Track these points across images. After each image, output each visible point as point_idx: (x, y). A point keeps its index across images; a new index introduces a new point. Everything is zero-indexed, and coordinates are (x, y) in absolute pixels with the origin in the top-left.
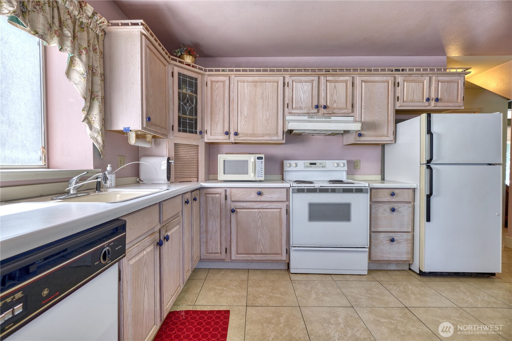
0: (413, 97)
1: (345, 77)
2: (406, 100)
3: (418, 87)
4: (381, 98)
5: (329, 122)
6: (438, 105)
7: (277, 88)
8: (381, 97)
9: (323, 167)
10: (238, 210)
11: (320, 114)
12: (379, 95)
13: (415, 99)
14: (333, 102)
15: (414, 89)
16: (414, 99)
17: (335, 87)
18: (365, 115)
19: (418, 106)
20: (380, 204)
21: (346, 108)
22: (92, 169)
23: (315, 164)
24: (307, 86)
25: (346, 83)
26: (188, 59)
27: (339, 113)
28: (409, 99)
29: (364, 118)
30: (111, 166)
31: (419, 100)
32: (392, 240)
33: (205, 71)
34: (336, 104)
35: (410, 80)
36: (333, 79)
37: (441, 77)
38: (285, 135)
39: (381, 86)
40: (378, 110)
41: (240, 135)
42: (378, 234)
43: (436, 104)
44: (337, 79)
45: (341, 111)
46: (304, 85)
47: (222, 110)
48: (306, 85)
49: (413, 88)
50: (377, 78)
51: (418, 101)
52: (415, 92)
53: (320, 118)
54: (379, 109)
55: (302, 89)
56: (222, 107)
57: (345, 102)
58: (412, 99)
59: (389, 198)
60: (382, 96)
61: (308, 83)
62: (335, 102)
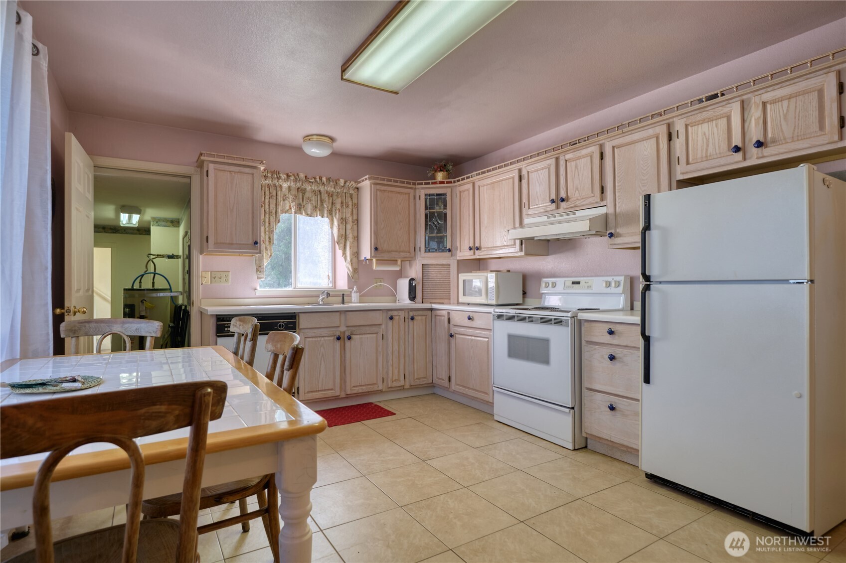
0: (707, 150)
1: (588, 149)
2: (693, 160)
3: (715, 129)
4: (645, 168)
5: (575, 220)
6: (765, 154)
7: (513, 185)
8: (646, 166)
9: (589, 287)
10: (457, 336)
11: (561, 210)
12: (642, 162)
13: (710, 153)
14: (574, 189)
15: (707, 134)
16: (708, 155)
17: (576, 166)
18: (619, 201)
19: (720, 166)
20: (596, 347)
21: (593, 195)
22: (347, 289)
23: (578, 283)
24: (543, 174)
25: (591, 156)
26: (440, 176)
27: (583, 205)
28: (699, 156)
29: (619, 207)
30: (356, 287)
31: (720, 153)
32: (612, 408)
33: (454, 182)
34: (579, 191)
35: (699, 121)
36: (573, 156)
37: (768, 93)
38: (524, 245)
39: (645, 146)
40: (641, 189)
41: (483, 249)
42: (593, 393)
43: (762, 153)
44: (578, 155)
45: (584, 201)
46: (540, 174)
47: (468, 223)
48: (541, 174)
49: (705, 134)
50: (636, 136)
51: (719, 156)
52: (710, 140)
53: (562, 216)
54: (643, 186)
55: (538, 180)
56: (468, 219)
57: (590, 187)
58: (704, 155)
59: (608, 339)
60: (646, 164)
61: (544, 170)
62: (577, 189)
